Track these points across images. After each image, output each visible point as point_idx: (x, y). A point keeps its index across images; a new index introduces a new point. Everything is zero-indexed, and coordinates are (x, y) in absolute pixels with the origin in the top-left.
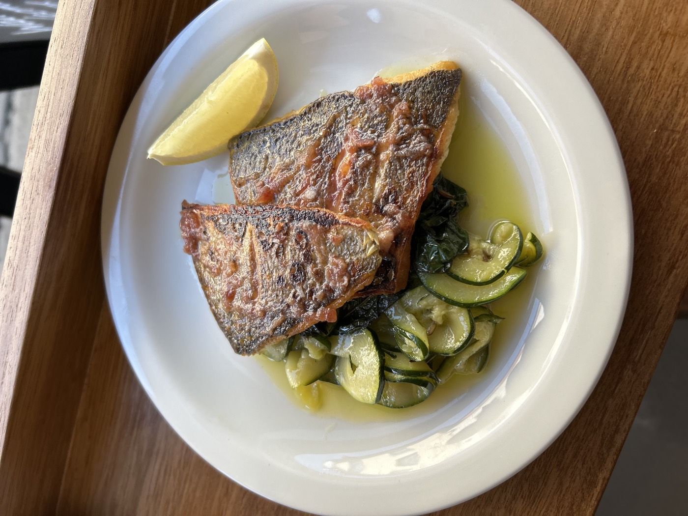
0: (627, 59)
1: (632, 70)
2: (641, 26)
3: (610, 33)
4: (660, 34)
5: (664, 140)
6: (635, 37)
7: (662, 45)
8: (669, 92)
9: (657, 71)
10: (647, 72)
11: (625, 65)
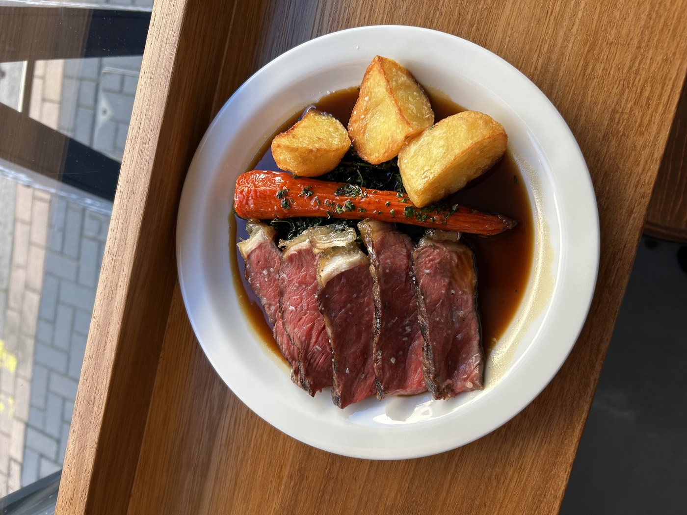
0: (584, 63)
1: (589, 71)
2: (593, 39)
3: (571, 45)
4: (607, 44)
5: (617, 120)
6: (589, 47)
7: (609, 52)
8: (617, 85)
9: (607, 70)
10: (600, 72)
11: (584, 68)
